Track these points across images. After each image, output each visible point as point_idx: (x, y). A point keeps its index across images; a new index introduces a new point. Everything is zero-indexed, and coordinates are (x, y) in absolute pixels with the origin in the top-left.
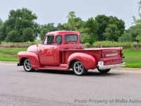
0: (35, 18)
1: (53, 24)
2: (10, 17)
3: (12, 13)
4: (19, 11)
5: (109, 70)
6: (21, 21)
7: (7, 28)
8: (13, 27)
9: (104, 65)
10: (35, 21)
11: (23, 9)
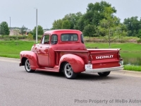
0: (115, 11)
1: (137, 17)
2: (88, 10)
3: (91, 6)
5: (108, 73)
6: (99, 15)
7: (85, 22)
8: (91, 21)
9: (93, 68)
11: (102, 3)
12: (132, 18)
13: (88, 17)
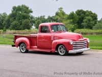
0: (32, 12)
1: (44, 16)
2: (13, 11)
3: (14, 8)
4: (19, 7)
6: (20, 14)
7: (11, 20)
8: (15, 19)
10: (31, 14)
11: (22, 6)
12: (41, 17)
13: (13, 16)
